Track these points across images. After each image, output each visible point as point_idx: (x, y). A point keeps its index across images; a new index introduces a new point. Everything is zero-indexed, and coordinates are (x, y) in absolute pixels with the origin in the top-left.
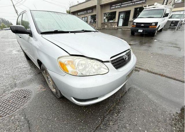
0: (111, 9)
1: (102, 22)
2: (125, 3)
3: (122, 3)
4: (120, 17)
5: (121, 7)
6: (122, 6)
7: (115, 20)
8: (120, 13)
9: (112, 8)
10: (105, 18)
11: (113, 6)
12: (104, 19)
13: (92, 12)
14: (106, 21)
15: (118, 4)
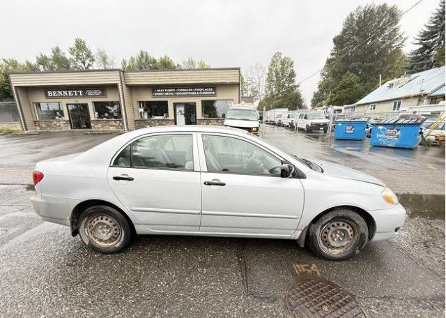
0: (154, 96)
1: (136, 119)
2: (182, 90)
3: (176, 89)
4: (177, 111)
5: (175, 96)
6: (177, 93)
7: (168, 116)
8: (175, 105)
9: (156, 94)
10: (142, 110)
11: (159, 90)
12: (141, 113)
13: (103, 95)
14: (146, 116)
15: (170, 90)
